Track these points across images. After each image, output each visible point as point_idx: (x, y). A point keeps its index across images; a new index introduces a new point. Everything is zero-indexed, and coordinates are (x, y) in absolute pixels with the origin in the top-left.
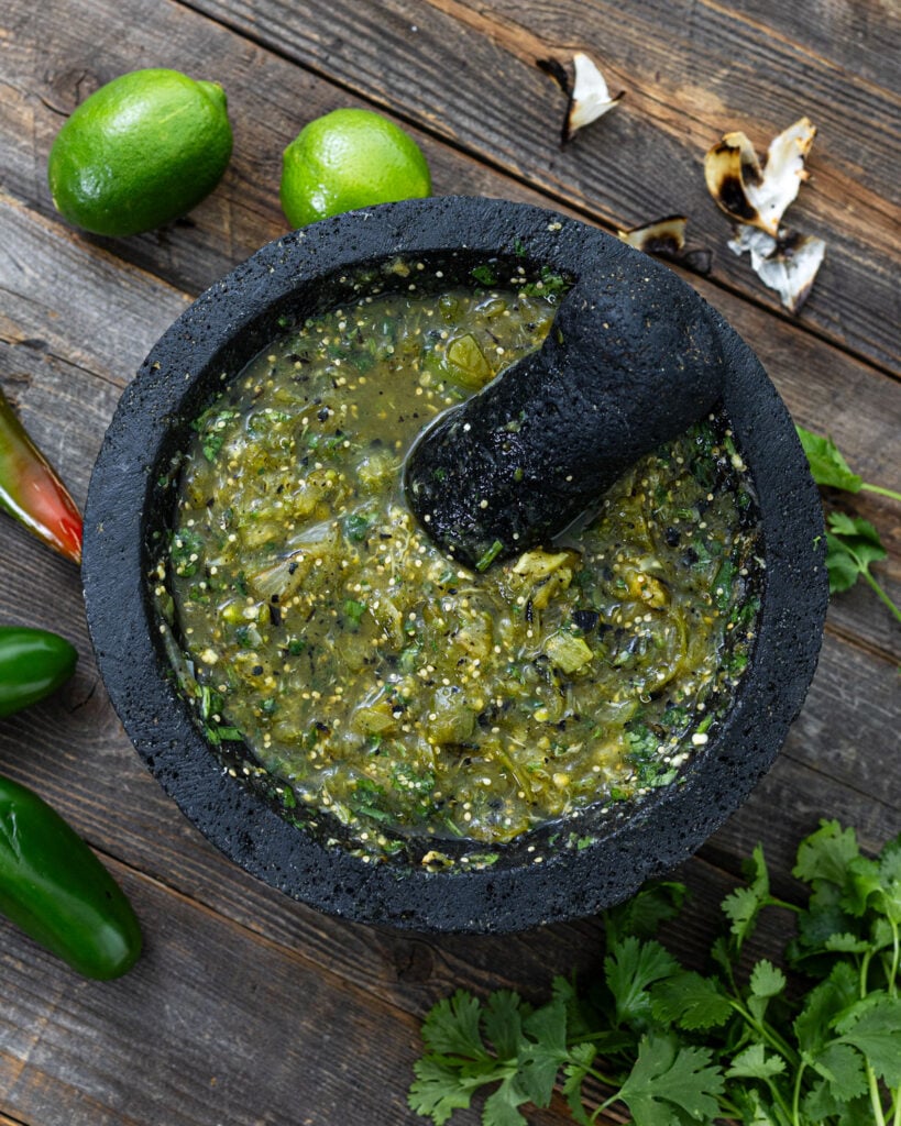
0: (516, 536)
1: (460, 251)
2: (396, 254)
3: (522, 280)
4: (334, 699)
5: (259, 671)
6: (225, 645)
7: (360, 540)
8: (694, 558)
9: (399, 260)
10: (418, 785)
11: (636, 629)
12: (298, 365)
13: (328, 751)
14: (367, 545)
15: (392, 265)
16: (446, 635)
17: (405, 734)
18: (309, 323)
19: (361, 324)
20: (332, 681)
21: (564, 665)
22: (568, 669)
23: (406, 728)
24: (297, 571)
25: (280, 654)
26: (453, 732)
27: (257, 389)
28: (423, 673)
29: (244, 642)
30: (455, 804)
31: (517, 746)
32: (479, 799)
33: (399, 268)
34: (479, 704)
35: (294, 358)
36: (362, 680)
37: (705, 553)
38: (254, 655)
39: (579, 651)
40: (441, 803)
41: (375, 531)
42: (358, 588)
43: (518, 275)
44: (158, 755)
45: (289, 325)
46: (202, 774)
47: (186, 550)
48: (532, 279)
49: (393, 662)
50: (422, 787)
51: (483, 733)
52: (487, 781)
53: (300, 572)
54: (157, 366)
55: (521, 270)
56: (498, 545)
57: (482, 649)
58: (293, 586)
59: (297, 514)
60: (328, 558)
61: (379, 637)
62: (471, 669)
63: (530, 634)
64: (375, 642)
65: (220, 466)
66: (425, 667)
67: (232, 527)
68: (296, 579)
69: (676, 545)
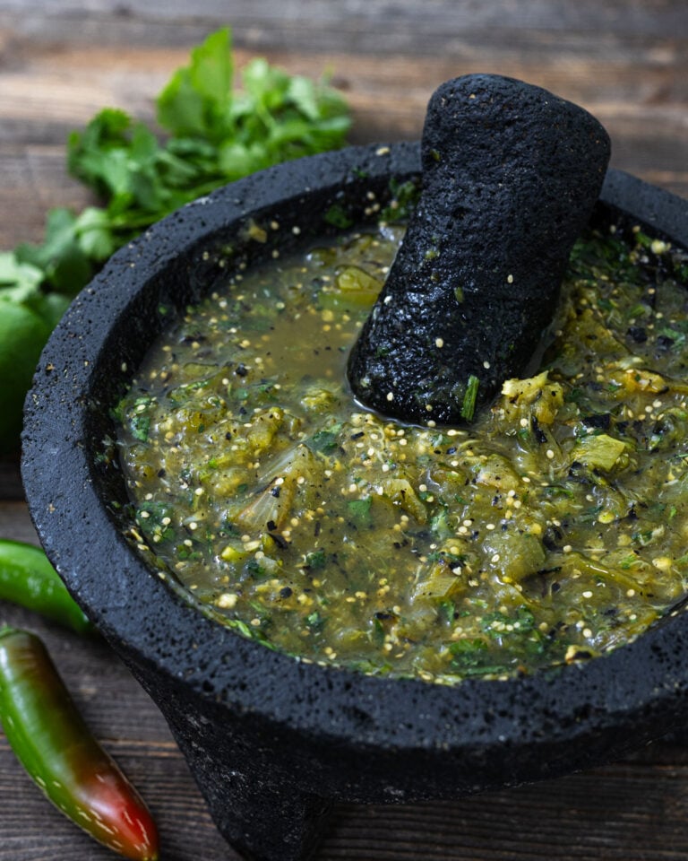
0: (487, 365)
1: (305, 195)
2: (246, 216)
3: (376, 207)
4: (382, 591)
5: (287, 593)
6: (238, 584)
7: (333, 448)
8: (668, 342)
9: (251, 221)
10: (517, 625)
11: (652, 417)
12: (195, 345)
13: (402, 638)
14: (342, 450)
15: (247, 229)
16: (467, 483)
17: (475, 588)
18: (190, 310)
19: (240, 298)
20: (372, 576)
21: (601, 462)
22: (608, 465)
23: (473, 583)
24: (281, 493)
25: (302, 572)
26: (525, 563)
27: (164, 375)
28: (462, 531)
29: (257, 573)
30: (566, 629)
31: (597, 554)
32: (589, 612)
33: (254, 231)
34: (536, 528)
35: (189, 340)
36: (402, 564)
37: (675, 334)
38: (276, 582)
39: (608, 446)
40: (552, 633)
41: (344, 436)
42: (353, 488)
43: (370, 203)
44: (212, 676)
45: (170, 313)
46: (273, 672)
47: (155, 519)
48: (384, 203)
49: (426, 536)
50: (523, 625)
51: (556, 555)
52: (588, 595)
53: (286, 492)
54: (51, 367)
55: (371, 195)
56: (473, 380)
57: (510, 480)
58: (284, 509)
59: (257, 452)
60: (308, 474)
61: (399, 521)
62: (509, 501)
63: (550, 454)
64: (397, 527)
65: (157, 443)
66: (461, 524)
67: (193, 483)
68: (285, 500)
69: (645, 340)
